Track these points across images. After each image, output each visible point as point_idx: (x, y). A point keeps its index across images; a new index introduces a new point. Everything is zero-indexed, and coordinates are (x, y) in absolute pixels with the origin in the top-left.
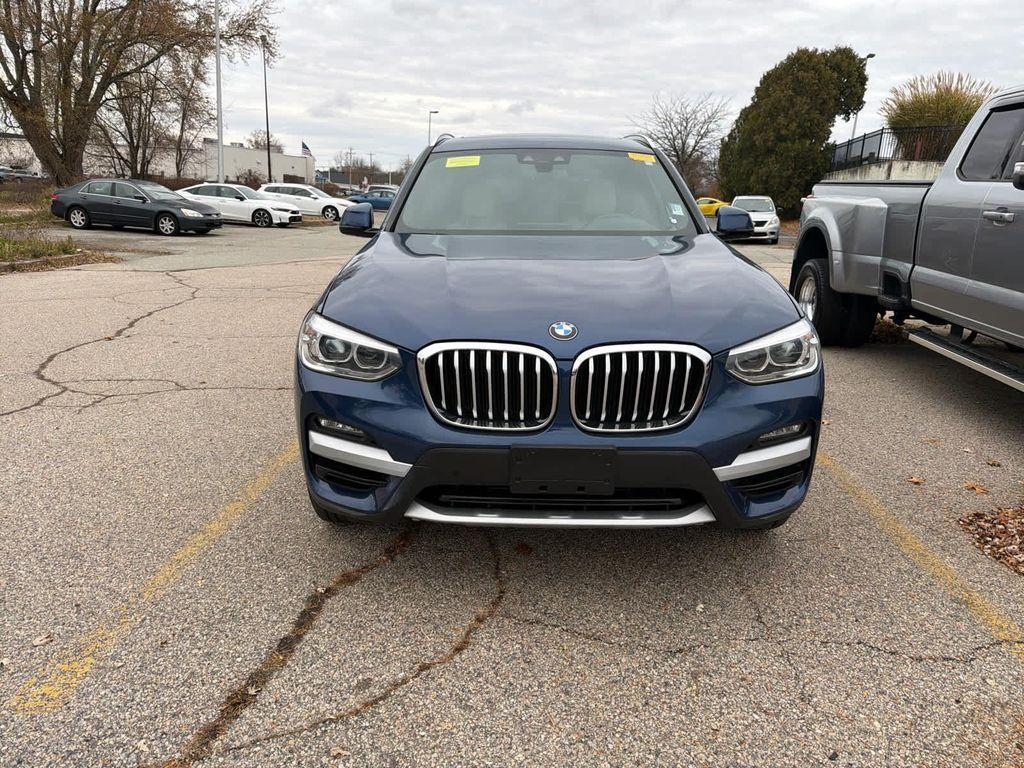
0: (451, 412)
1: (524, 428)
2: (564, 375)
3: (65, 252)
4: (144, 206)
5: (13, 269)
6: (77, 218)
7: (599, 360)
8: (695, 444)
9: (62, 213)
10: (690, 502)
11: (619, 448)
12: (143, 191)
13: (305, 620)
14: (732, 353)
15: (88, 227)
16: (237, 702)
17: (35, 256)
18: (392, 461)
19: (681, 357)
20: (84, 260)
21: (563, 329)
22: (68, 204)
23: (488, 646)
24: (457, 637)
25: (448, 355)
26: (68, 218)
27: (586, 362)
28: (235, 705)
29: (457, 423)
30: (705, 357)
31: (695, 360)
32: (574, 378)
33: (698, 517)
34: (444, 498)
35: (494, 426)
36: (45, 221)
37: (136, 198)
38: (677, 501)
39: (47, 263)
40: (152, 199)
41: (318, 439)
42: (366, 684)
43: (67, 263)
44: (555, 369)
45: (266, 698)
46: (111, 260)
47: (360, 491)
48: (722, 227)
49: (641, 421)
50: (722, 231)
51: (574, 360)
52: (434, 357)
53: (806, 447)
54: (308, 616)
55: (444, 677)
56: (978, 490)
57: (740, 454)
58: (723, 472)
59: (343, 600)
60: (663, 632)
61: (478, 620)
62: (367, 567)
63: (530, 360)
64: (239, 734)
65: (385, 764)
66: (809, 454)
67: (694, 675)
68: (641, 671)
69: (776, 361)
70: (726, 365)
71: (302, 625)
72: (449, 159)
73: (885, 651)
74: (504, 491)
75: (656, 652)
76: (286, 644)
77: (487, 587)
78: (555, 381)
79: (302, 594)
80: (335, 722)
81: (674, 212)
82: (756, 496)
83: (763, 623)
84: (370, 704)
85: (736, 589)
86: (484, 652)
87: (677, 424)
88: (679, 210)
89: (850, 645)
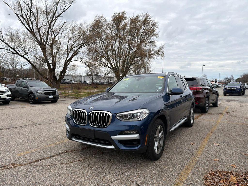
1: (83, 125)
7: (93, 113)
11: (95, 130)
14: (118, 114)
16: (38, 161)
18: (69, 128)
19: (106, 114)
25: (76, 111)
27: (91, 113)
28: (36, 161)
30: (111, 114)
31: (108, 115)
32: (89, 116)
33: (112, 147)
34: (75, 136)
35: (80, 124)
44: (86, 115)
49: (99, 125)
51: (89, 113)
53: (136, 136)
54: (59, 154)
55: (62, 165)
56: (234, 167)
57: (118, 135)
58: (113, 138)
59: (66, 153)
60: (102, 170)
61: (78, 161)
62: (76, 150)
63: (84, 112)
64: (32, 164)
65: (40, 172)
66: (138, 138)
67: (96, 176)
68: (89, 173)
69: (133, 117)
70: (116, 116)
71: (57, 155)
72: (125, 79)
73: (138, 185)
74: (79, 136)
75: (96, 172)
76: (52, 156)
77: (87, 157)
78: (87, 117)
79: (63, 151)
80: (42, 166)
81: (159, 89)
82: (125, 145)
83: (123, 173)
84: (49, 166)
85: (128, 168)
86: (72, 164)
87: (106, 126)
88: (160, 88)
89: (133, 182)
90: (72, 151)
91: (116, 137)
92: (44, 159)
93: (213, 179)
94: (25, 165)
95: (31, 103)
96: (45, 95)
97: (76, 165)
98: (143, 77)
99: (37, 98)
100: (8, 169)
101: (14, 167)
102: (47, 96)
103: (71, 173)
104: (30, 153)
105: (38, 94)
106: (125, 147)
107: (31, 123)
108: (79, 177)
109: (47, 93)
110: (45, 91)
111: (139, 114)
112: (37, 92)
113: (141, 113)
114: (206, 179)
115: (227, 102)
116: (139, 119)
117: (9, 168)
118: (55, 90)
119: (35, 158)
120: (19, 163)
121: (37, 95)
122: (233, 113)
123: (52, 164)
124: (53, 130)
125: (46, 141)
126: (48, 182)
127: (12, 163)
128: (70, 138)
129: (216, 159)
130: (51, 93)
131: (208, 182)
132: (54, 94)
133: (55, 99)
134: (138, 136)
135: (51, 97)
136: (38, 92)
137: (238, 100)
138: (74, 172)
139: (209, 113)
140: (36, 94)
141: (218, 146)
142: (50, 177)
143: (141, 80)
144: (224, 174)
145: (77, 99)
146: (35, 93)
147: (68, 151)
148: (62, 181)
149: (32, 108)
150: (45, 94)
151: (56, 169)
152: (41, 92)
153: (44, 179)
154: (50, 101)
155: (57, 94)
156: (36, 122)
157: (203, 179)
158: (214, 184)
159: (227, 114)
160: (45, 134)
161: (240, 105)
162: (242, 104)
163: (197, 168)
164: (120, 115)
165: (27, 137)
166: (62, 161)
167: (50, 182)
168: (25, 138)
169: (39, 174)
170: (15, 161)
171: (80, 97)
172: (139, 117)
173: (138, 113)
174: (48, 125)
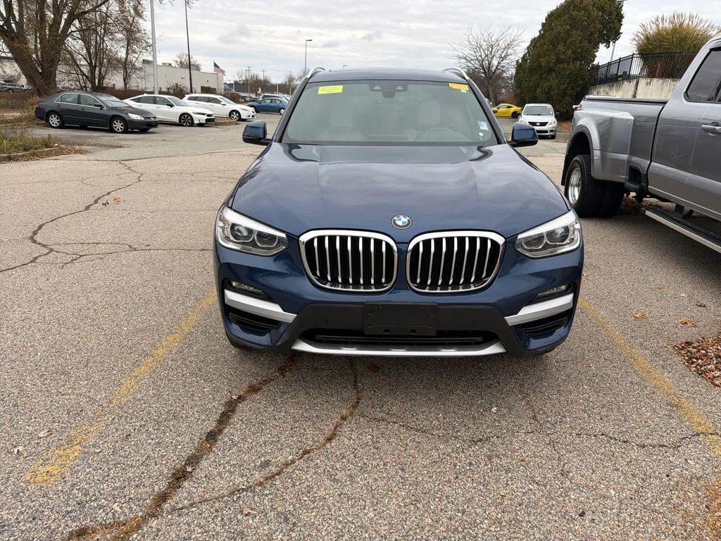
0: (323, 278)
1: (374, 290)
2: (402, 253)
3: (47, 146)
4: (101, 112)
5: (10, 159)
6: (54, 120)
7: (427, 243)
8: (492, 300)
9: (43, 117)
10: (488, 339)
11: (439, 304)
12: (100, 100)
13: (224, 419)
14: (520, 236)
15: (62, 126)
16: (179, 477)
17: (25, 150)
18: (282, 312)
19: (484, 240)
20: (60, 152)
21: (402, 221)
22: (47, 111)
23: (349, 437)
24: (328, 430)
25: (321, 239)
26: (47, 121)
27: (418, 244)
28: (178, 479)
29: (327, 286)
30: (500, 240)
31: (493, 242)
32: (409, 255)
33: (493, 350)
34: (319, 337)
35: (353, 288)
36: (30, 122)
37: (96, 105)
38: (480, 339)
39: (34, 154)
40: (107, 106)
41: (230, 295)
42: (266, 464)
43: (48, 155)
44: (395, 251)
45: (200, 474)
46: (81, 152)
47: (261, 332)
48: (516, 138)
49: (456, 285)
50: (515, 141)
51: (408, 243)
52: (311, 241)
54: (226, 416)
56: (689, 324)
57: (524, 306)
58: (510, 319)
59: (249, 404)
61: (343, 419)
63: (378, 243)
64: (181, 499)
65: (281, 520)
67: (489, 457)
68: (453, 454)
70: (516, 246)
71: (222, 422)
72: (321, 88)
73: (620, 441)
74: (360, 333)
75: (464, 441)
76: (212, 436)
77: (349, 395)
78: (396, 258)
79: (222, 400)
80: (245, 490)
81: (481, 128)
83: (537, 421)
84: (269, 478)
85: (520, 396)
86: (346, 441)
88: (484, 126)
89: (595, 436)
90: (253, 389)
91: (518, 314)
92: (194, 460)
94: (154, 515)
97: (366, 439)
103: (399, 478)
116: (570, 243)
119: (146, 465)
120: (103, 516)
123: (273, 469)
127: (64, 530)
129: (640, 314)
138: (403, 470)
142: (353, 523)
147: (238, 392)
148: (422, 520)
151: (321, 481)
166: (292, 442)
170: (69, 516)
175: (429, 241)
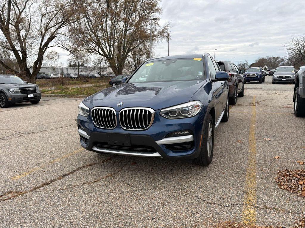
1: (111, 128)
2: (117, 115)
6: (114, 85)
7: (126, 111)
8: (149, 134)
9: (111, 84)
10: (153, 150)
11: (130, 134)
14: (162, 110)
16: (47, 184)
18: (87, 135)
19: (146, 111)
21: (120, 104)
22: (113, 82)
25: (96, 110)
27: (123, 111)
30: (152, 111)
31: (149, 112)
32: (120, 115)
33: (156, 154)
34: (98, 145)
35: (104, 127)
42: (71, 185)
44: (115, 114)
49: (135, 128)
50: (217, 79)
51: (120, 111)
53: (189, 138)
54: (74, 171)
55: (86, 186)
56: (301, 163)
57: (165, 137)
58: (158, 142)
59: (84, 169)
60: (145, 185)
61: (106, 177)
62: (96, 163)
63: (111, 111)
64: (40, 189)
65: (57, 199)
66: (192, 140)
67: (141, 195)
68: (129, 192)
69: (182, 113)
70: (160, 114)
71: (71, 173)
72: (147, 64)
73: (201, 200)
74: (106, 144)
75: (138, 189)
76: (65, 176)
77: (116, 170)
78: (116, 117)
79: (78, 167)
80: (57, 190)
81: (199, 74)
82: (175, 151)
83: (175, 187)
84: (67, 189)
85: (178, 179)
86: (100, 183)
87: (146, 129)
88: (201, 73)
89: (193, 196)
90: (90, 165)
91: (162, 140)
92: (55, 180)
93: (288, 181)
94: (30, 192)
95: (2, 106)
96: (21, 94)
97: (107, 183)
98: (173, 61)
99: (10, 99)
100: (4, 200)
101: (15, 197)
102: (25, 95)
103: (104, 196)
104: (30, 174)
105: (12, 93)
106: (174, 153)
107: (12, 133)
108: (118, 200)
109: (25, 92)
110: (20, 88)
111: (190, 108)
112: (8, 90)
113: (193, 106)
114: (279, 182)
115: (251, 90)
116: (190, 114)
117: (6, 200)
118: (35, 87)
119: (41, 179)
120: (19, 189)
121: (10, 95)
122: (264, 103)
123: (71, 186)
124: (50, 140)
125: (46, 155)
126: (76, 212)
127: (7, 191)
128: (90, 148)
129: (277, 157)
130: (28, 90)
131: (283, 185)
132: (34, 91)
133: (36, 98)
134: (191, 137)
135: (31, 96)
136: (11, 90)
137: (261, 88)
138: (108, 194)
139: (238, 105)
140: (8, 94)
141: (270, 141)
142: (75, 204)
143: (171, 64)
144: (299, 174)
145: (65, 97)
146: (7, 92)
147: (85, 165)
148: (97, 208)
149: (6, 112)
150: (21, 92)
151: (80, 192)
152: (15, 90)
153: (69, 209)
154: (29, 103)
155: (38, 92)
156: (21, 131)
157: (275, 183)
158: (292, 187)
159: (258, 104)
160: (40, 146)
161: (267, 93)
162: (268, 92)
163: (262, 169)
164: (165, 111)
165: (16, 152)
166: (84, 180)
167: (80, 212)
168: (13, 154)
169: (57, 202)
170: (11, 188)
171: (69, 94)
172: (191, 112)
173: (189, 106)
174: (40, 134)
175: (126, 110)
